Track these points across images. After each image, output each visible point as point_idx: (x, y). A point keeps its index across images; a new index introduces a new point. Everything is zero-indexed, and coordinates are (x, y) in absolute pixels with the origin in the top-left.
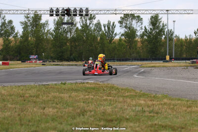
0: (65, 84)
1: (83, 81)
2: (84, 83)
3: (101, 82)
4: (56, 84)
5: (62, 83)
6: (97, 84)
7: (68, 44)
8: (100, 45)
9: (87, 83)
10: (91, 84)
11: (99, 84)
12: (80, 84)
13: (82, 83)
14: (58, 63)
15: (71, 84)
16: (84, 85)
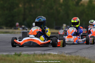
0: (19, 55)
1: (43, 52)
2: (45, 54)
3: (67, 54)
4: (7, 56)
5: (16, 54)
6: (63, 56)
7: (21, 6)
8: (63, 7)
9: (49, 54)
10: (54, 56)
11: (65, 57)
12: (39, 55)
13: (42, 55)
14: (7, 30)
15: (28, 55)
16: (44, 57)
